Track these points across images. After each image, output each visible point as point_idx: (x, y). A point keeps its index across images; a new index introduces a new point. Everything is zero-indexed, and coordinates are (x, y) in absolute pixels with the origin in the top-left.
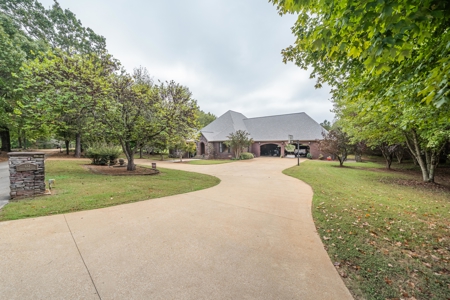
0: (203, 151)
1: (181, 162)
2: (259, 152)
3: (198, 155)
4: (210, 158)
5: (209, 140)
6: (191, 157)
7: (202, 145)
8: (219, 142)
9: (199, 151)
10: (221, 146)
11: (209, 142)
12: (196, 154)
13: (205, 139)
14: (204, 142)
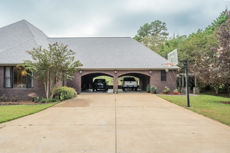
2: (80, 85)
10: (8, 74)
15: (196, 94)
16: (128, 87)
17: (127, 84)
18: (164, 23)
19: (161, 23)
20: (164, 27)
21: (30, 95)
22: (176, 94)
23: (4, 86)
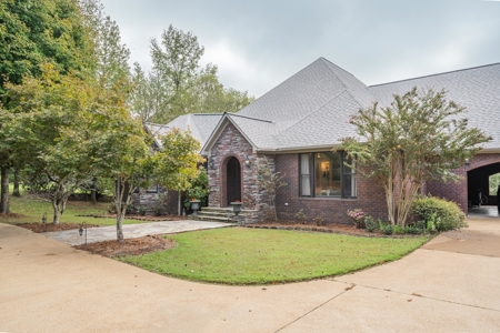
0: (233, 191)
2: (464, 195)
3: (215, 207)
5: (260, 144)
6: (188, 212)
7: (233, 166)
8: (299, 154)
9: (216, 188)
10: (307, 171)
11: (261, 154)
12: (205, 202)
13: (245, 140)
14: (239, 154)
21: (352, 213)
23: (300, 193)
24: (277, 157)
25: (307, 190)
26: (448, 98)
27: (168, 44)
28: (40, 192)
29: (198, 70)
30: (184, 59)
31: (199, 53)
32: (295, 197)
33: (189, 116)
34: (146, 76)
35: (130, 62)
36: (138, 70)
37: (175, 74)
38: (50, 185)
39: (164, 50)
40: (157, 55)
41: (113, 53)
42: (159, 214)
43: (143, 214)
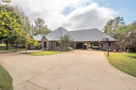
0: (45, 46)
1: (26, 53)
2: (75, 47)
3: (43, 48)
4: (49, 50)
5: (49, 40)
6: (39, 49)
7: (45, 43)
8: (54, 41)
9: (43, 46)
10: (55, 43)
11: (49, 41)
12: (41, 48)
13: (47, 39)
14: (46, 41)
15: (128, 52)
16: (94, 48)
17: (94, 47)
18: (122, 18)
19: (120, 18)
20: (122, 20)
21: (60, 49)
22: (115, 52)
23: (54, 46)
24: (51, 42)
25: (55, 46)
26: (70, 35)
27: (38, 21)
28: (13, 46)
29: (44, 26)
30: (41, 24)
31: (44, 23)
32: (54, 47)
33: (40, 35)
34: (34, 26)
35: (31, 24)
36: (32, 25)
37: (39, 26)
38: (15, 45)
39: (37, 21)
40: (36, 22)
41: (27, 22)
42: (34, 49)
43: (32, 49)
